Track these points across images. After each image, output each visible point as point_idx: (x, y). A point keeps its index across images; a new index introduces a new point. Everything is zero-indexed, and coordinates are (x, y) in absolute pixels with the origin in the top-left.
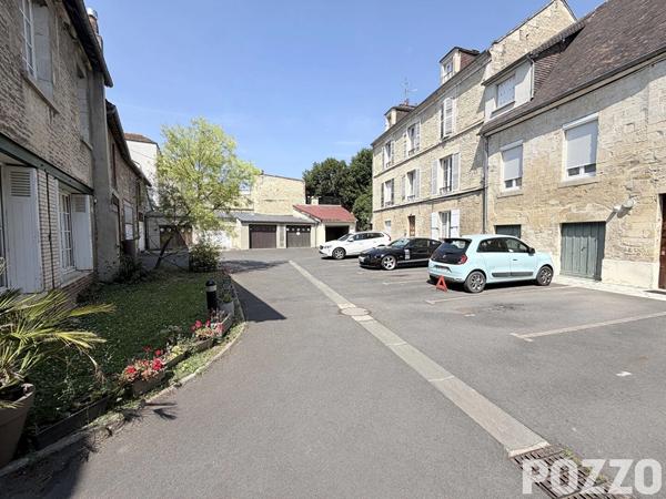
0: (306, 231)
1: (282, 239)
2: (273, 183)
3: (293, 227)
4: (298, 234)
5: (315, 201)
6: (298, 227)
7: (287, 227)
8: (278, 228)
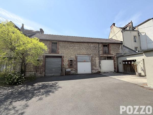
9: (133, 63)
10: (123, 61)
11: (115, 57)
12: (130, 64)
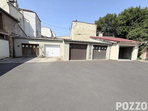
0: (104, 49)
1: (90, 54)
2: (81, 26)
3: (97, 46)
4: (99, 51)
5: (101, 35)
6: (100, 46)
7: (94, 46)
8: (88, 47)
9: (34, 47)
10: (23, 44)
11: (11, 37)
12: (32, 48)
